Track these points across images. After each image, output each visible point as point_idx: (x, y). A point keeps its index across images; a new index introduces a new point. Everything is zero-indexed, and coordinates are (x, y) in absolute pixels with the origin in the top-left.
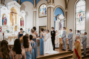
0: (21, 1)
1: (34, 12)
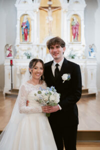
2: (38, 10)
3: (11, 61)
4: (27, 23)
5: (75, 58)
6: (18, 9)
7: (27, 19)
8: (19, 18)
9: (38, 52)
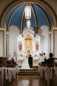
0: (39, 27)
1: (49, 34)
2: (24, 40)
3: (16, 57)
4: (21, 44)
5: (37, 56)
6: (18, 40)
7: (21, 43)
8: (18, 43)
9: (25, 54)
